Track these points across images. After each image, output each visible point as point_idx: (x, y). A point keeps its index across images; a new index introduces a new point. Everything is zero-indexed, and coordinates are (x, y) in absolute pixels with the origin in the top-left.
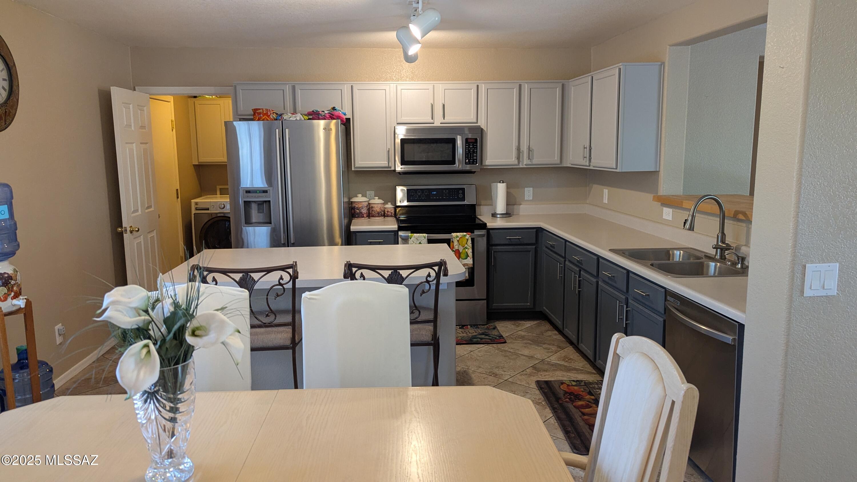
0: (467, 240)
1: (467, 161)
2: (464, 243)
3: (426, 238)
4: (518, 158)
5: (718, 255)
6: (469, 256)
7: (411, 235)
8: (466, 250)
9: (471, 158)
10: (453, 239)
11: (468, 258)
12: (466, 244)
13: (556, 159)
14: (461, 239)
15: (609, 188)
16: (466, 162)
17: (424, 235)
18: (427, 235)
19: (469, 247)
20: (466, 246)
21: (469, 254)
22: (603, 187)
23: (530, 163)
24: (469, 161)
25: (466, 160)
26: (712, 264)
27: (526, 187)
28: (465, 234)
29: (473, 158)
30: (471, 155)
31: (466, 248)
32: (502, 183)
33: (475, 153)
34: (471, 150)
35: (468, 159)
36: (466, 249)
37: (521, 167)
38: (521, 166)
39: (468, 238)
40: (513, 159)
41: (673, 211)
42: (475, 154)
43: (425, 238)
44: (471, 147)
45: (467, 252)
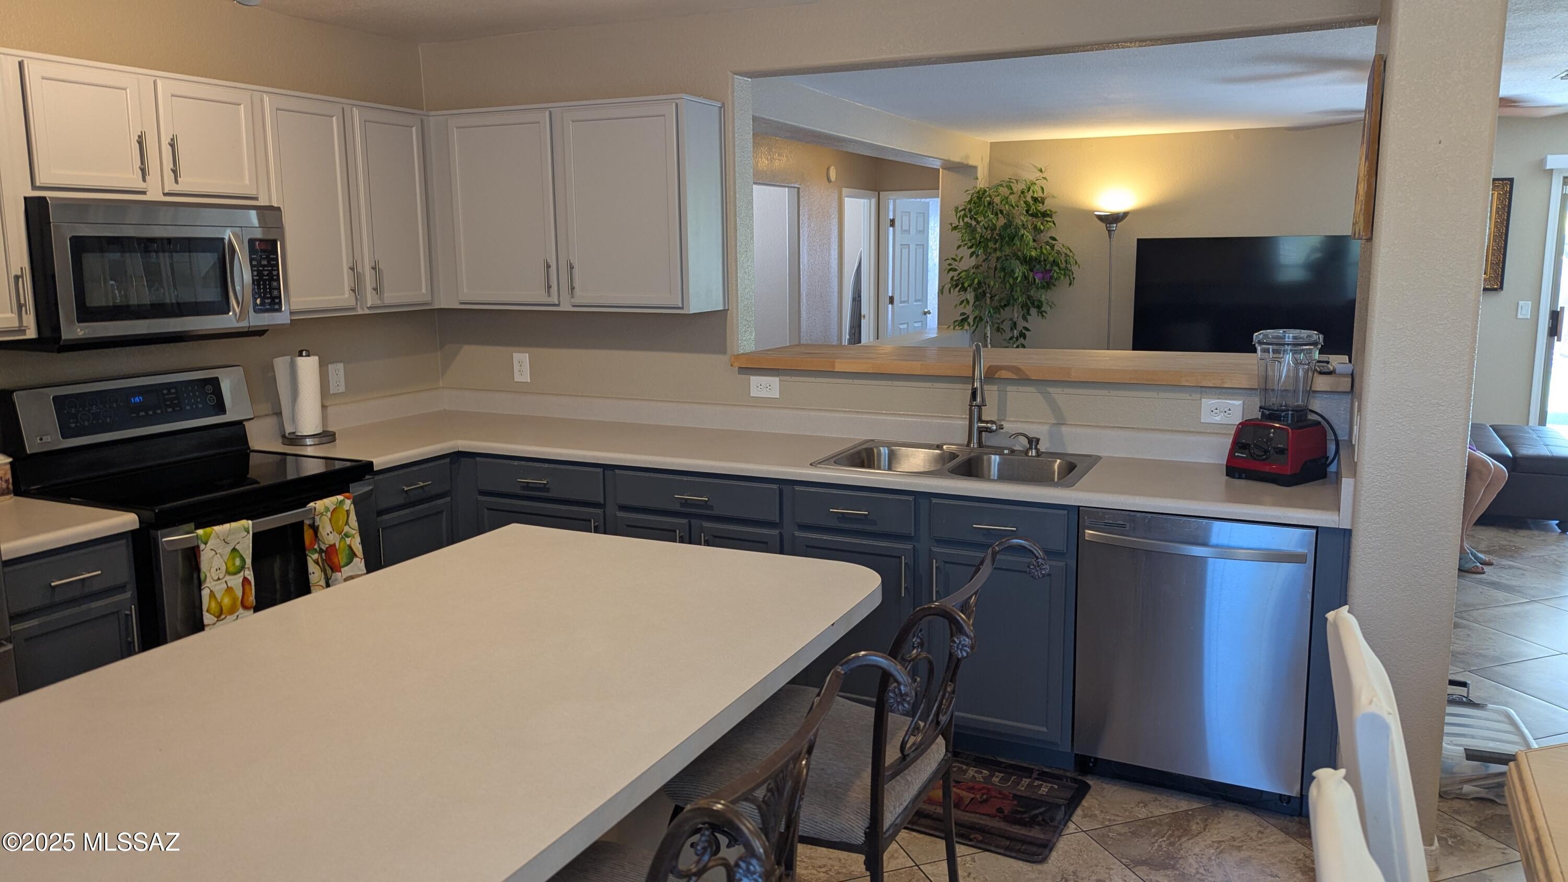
0: (348, 512)
1: (258, 301)
2: (341, 523)
3: (251, 533)
4: (356, 290)
5: (975, 441)
6: (357, 553)
7: (205, 534)
8: (348, 540)
9: (265, 293)
10: (317, 518)
11: (355, 560)
12: (347, 523)
13: (424, 291)
14: (335, 515)
15: (530, 349)
16: (255, 304)
17: (244, 522)
18: (250, 522)
19: (354, 532)
20: (346, 529)
21: (355, 550)
22: (510, 349)
23: (378, 302)
24: (262, 304)
25: (255, 299)
26: (995, 459)
27: (331, 363)
28: (340, 498)
29: (270, 293)
30: (265, 285)
31: (347, 535)
32: (305, 356)
33: (275, 280)
34: (266, 273)
35: (260, 297)
36: (348, 537)
37: (358, 313)
38: (360, 312)
39: (348, 508)
40: (344, 294)
41: (780, 380)
42: (275, 284)
43: (248, 532)
44: (264, 262)
45: (350, 547)
